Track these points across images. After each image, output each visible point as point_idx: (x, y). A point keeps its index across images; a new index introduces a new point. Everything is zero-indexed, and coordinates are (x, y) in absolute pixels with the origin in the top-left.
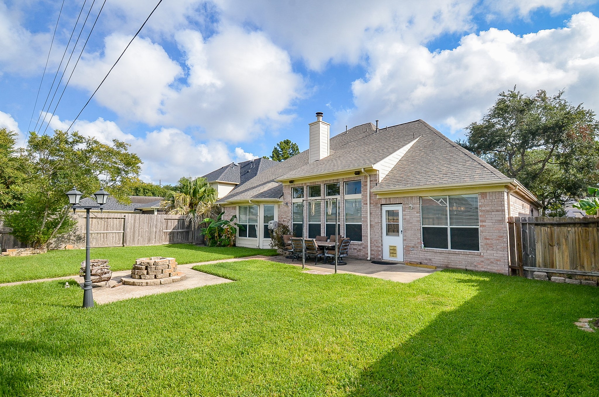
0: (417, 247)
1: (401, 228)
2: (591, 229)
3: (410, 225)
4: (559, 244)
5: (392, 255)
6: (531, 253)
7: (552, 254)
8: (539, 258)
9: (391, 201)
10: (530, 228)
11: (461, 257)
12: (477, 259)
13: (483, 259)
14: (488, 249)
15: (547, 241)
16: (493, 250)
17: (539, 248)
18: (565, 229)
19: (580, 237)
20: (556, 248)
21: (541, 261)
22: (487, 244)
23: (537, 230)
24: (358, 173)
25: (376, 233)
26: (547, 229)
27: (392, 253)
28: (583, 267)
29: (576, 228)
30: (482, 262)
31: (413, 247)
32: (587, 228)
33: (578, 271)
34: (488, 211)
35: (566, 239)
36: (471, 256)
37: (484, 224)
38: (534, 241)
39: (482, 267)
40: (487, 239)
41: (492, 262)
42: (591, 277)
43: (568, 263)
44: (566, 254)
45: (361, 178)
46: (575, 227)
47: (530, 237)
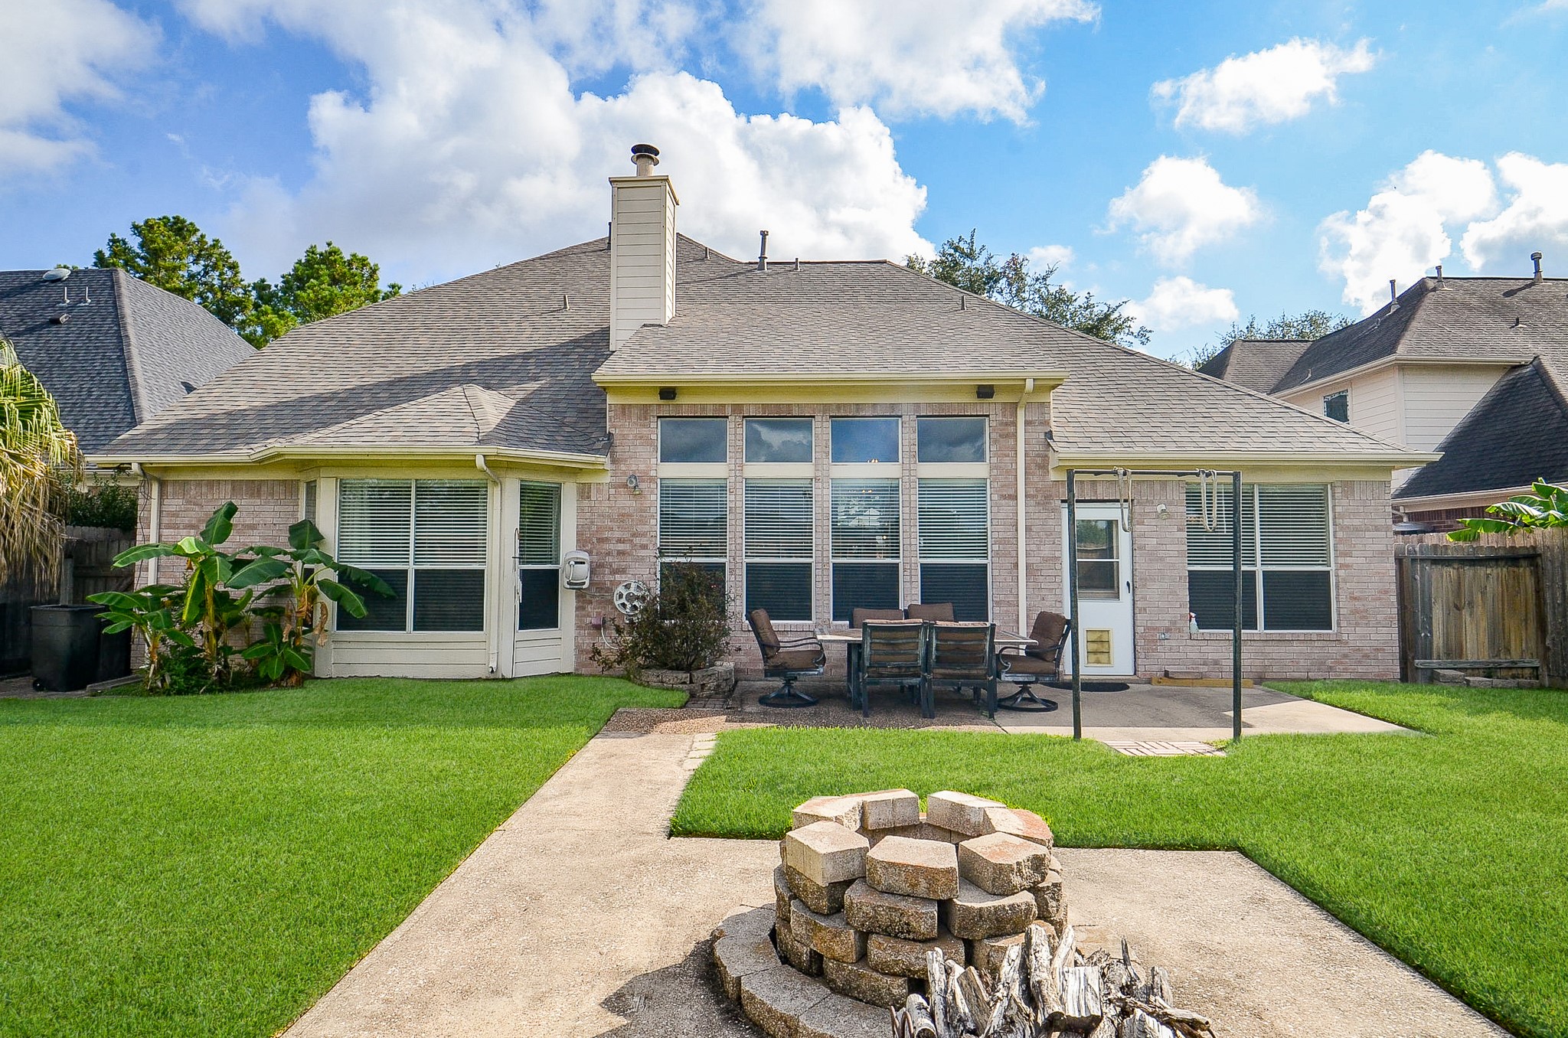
0: (1180, 630)
1: (1124, 576)
2: (1521, 569)
3: (1158, 566)
4: (1471, 604)
5: (1093, 657)
6: (1424, 628)
7: (1459, 628)
8: (1438, 640)
9: (1100, 489)
10: (1423, 569)
11: (1297, 648)
12: (1333, 650)
13: (1346, 650)
14: (1357, 625)
15: (1451, 599)
16: (1367, 625)
17: (1438, 614)
18: (1481, 571)
19: (1505, 588)
20: (1465, 613)
21: (1441, 644)
22: (1355, 612)
23: (1435, 572)
24: (985, 392)
25: (1044, 592)
26: (1450, 572)
27: (1095, 653)
28: (1508, 651)
29: (1499, 569)
30: (1345, 656)
31: (1168, 630)
32: (1516, 569)
33: (1503, 659)
34: (1357, 529)
35: (1483, 594)
36: (1320, 644)
37: (1348, 560)
38: (1430, 600)
39: (1345, 670)
40: (1355, 599)
41: (1367, 656)
42: (1520, 671)
43: (1486, 644)
44: (1484, 624)
45: (992, 408)
46: (1497, 566)
47: (1423, 591)
